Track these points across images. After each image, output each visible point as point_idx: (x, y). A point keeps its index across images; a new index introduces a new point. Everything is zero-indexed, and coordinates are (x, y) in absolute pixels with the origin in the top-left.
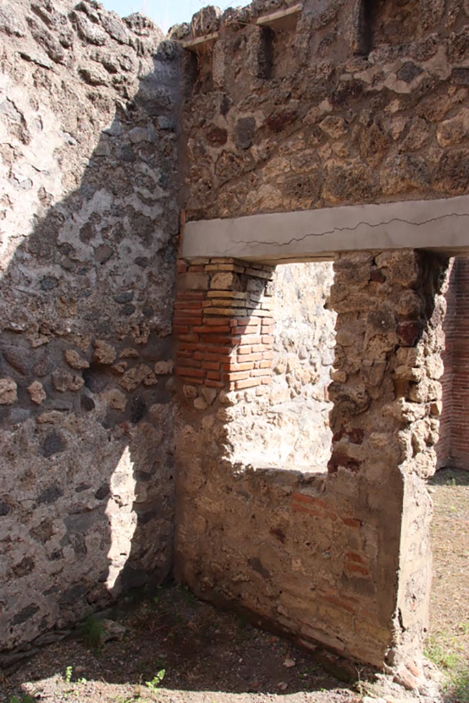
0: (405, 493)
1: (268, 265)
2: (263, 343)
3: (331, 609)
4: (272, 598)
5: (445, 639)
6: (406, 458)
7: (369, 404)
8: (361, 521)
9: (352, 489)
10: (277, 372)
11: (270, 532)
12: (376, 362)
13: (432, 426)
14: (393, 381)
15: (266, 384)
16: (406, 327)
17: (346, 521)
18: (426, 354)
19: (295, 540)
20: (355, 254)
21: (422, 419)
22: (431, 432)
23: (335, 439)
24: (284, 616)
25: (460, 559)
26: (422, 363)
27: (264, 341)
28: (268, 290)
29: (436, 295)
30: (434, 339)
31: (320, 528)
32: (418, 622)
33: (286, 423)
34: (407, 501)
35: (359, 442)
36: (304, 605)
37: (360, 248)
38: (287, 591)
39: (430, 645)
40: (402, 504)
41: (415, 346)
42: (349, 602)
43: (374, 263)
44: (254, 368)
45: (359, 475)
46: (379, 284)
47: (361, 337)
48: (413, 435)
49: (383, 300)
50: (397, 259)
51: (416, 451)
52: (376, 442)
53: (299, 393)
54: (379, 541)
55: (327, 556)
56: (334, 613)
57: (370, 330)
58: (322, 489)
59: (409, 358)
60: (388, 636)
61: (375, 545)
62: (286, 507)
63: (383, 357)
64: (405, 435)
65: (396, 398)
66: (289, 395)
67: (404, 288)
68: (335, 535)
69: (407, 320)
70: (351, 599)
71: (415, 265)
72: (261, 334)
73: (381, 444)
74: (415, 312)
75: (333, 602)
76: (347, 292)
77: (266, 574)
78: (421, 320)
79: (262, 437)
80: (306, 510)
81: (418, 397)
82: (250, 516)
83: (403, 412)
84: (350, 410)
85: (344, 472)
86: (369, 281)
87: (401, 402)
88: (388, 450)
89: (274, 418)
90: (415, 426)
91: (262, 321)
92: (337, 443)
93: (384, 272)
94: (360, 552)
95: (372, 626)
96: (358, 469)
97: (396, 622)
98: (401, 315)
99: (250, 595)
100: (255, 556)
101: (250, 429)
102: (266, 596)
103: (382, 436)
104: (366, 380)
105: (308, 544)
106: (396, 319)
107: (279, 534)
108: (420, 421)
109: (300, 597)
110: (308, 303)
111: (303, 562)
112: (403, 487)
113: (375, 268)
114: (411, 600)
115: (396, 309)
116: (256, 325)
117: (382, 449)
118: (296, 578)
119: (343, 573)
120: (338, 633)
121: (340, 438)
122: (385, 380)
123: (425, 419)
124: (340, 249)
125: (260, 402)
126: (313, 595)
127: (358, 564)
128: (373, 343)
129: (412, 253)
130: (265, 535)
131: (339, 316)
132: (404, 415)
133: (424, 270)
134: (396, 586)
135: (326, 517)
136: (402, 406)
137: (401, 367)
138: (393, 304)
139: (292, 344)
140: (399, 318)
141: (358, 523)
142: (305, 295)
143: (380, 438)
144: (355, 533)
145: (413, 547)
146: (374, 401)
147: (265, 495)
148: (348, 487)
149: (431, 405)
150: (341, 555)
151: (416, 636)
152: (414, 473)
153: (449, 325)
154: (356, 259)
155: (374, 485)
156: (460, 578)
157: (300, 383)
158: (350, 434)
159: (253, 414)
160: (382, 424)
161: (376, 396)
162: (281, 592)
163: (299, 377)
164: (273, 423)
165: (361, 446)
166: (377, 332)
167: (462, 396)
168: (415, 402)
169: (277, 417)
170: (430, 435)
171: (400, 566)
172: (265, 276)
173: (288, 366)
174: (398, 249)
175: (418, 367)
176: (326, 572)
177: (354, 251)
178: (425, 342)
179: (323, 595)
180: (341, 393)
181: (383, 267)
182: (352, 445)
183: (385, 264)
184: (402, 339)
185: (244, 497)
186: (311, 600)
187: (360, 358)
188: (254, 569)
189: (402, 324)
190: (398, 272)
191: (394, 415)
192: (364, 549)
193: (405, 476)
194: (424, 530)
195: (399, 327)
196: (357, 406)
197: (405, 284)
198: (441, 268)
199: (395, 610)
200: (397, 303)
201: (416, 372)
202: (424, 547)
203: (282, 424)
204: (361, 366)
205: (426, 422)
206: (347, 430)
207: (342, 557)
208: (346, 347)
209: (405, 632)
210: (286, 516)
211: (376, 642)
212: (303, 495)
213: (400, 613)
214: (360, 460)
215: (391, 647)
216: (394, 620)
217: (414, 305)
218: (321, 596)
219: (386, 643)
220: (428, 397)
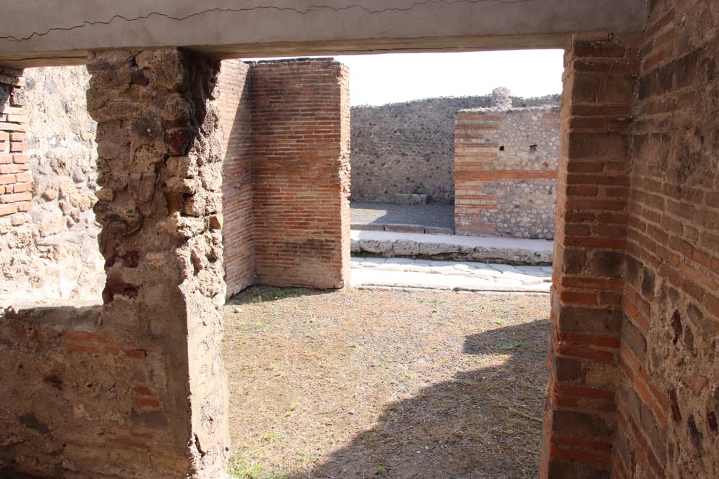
0: (188, 314)
1: (12, 68)
2: (14, 163)
3: (124, 451)
4: (54, 454)
5: (251, 452)
6: (186, 277)
7: (142, 223)
8: (145, 351)
9: (131, 317)
10: (46, 198)
11: (43, 381)
12: (145, 175)
13: (214, 241)
14: (166, 195)
15: (26, 212)
16: (175, 134)
17: (129, 354)
18: (199, 163)
19: (75, 384)
20: (112, 53)
21: (202, 233)
22: (214, 247)
23: (108, 265)
24: (71, 471)
25: (266, 372)
26: (195, 174)
27: (16, 160)
28: (15, 98)
29: (208, 100)
30: (207, 147)
31: (101, 365)
32: (219, 443)
33: (64, 256)
34: (192, 321)
35: (134, 265)
36: (93, 453)
37: (116, 45)
38: (71, 442)
39: (236, 462)
40: (186, 326)
41: (186, 154)
42: (142, 439)
43: (134, 63)
44: (6, 193)
45: (138, 300)
46: (141, 87)
47: (126, 148)
48: (193, 252)
49: (147, 106)
50: (159, 59)
51: (197, 270)
52: (153, 263)
53: (78, 221)
54: (167, 369)
55: (112, 395)
56: (127, 454)
57: (134, 139)
58: (99, 323)
59: (180, 168)
60: (186, 465)
61: (163, 374)
62: (59, 349)
63: (152, 168)
64: (182, 252)
65: (170, 213)
66: (66, 224)
67: (169, 91)
68: (119, 370)
69: (175, 127)
70: (144, 435)
71: (179, 65)
72: (11, 151)
73: (158, 265)
74: (184, 117)
75: (126, 443)
76: (106, 97)
77: (43, 429)
78: (191, 128)
79: (27, 273)
80: (82, 349)
81: (194, 210)
82: (17, 367)
83: (179, 228)
84: (121, 230)
85: (121, 299)
86: (131, 84)
87: (176, 217)
88: (166, 270)
89: (49, 251)
90: (194, 242)
91: (10, 137)
92: (110, 268)
93: (146, 73)
94: (148, 383)
95: (170, 458)
96: (137, 295)
97: (193, 449)
98: (167, 121)
99: (27, 457)
100: (28, 411)
101: (8, 265)
102: (47, 454)
103: (159, 256)
104: (135, 196)
105: (89, 386)
106: (163, 127)
107: (55, 380)
108: (199, 236)
109: (88, 446)
110: (80, 119)
111: (86, 407)
112: (185, 308)
113: (136, 69)
114: (208, 422)
115: (162, 115)
116: (3, 141)
117: (160, 269)
118: (80, 426)
119: (133, 410)
120: (134, 474)
121: (113, 263)
122: (156, 195)
123: (205, 234)
124: (93, 47)
125: (19, 232)
126: (101, 440)
127: (147, 397)
128: (139, 154)
129: (175, 52)
130: (38, 385)
131: (99, 125)
132: (180, 231)
133: (191, 71)
134: (189, 412)
135: (107, 353)
136: (177, 221)
137: (172, 179)
138: (158, 110)
139: (62, 165)
140: (166, 124)
141: (143, 353)
142: (74, 109)
143: (156, 258)
144: (140, 364)
145: (204, 369)
146: (146, 219)
147: (32, 339)
148: (127, 316)
149: (211, 219)
150: (128, 390)
151: (218, 457)
152: (198, 292)
153: (245, 142)
154: (113, 59)
155: (155, 310)
156: (266, 390)
157: (77, 209)
158: (124, 257)
159: (10, 248)
160: (157, 243)
161: (147, 212)
162: (64, 445)
163: (76, 203)
164: (48, 257)
165: (137, 269)
166: (143, 142)
167: (263, 213)
168: (192, 216)
169: (52, 250)
170: (213, 250)
171: (191, 390)
172: (9, 81)
173: (60, 191)
174: (160, 48)
175: (191, 177)
176: (113, 412)
177: (111, 49)
178: (198, 151)
179: (113, 437)
180: (109, 212)
181: (145, 68)
182: (127, 270)
183: (146, 64)
184: (171, 149)
185: (5, 346)
186: (100, 447)
187: (127, 171)
188: (28, 427)
189: (170, 132)
190: (161, 73)
191: (170, 231)
192: (151, 380)
193: (186, 295)
194: (215, 349)
195: (166, 135)
196: (128, 225)
197: (170, 87)
198: (211, 71)
199: (190, 436)
200: (162, 109)
201: (188, 183)
202: (217, 367)
203: (60, 257)
204: (128, 181)
205: (206, 237)
206: (120, 254)
207: (129, 393)
208: (110, 160)
209: (206, 456)
210: (60, 359)
211: (175, 473)
212: (78, 332)
213: (197, 439)
214: (137, 284)
215: (191, 475)
216: (191, 447)
217: (181, 110)
218: (111, 440)
219: (185, 472)
220: (206, 210)
